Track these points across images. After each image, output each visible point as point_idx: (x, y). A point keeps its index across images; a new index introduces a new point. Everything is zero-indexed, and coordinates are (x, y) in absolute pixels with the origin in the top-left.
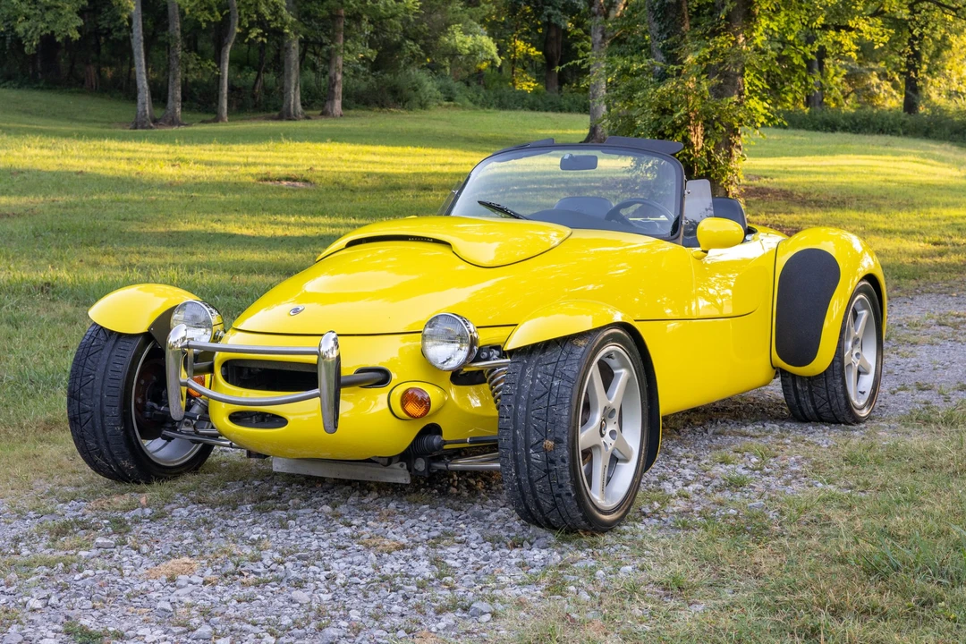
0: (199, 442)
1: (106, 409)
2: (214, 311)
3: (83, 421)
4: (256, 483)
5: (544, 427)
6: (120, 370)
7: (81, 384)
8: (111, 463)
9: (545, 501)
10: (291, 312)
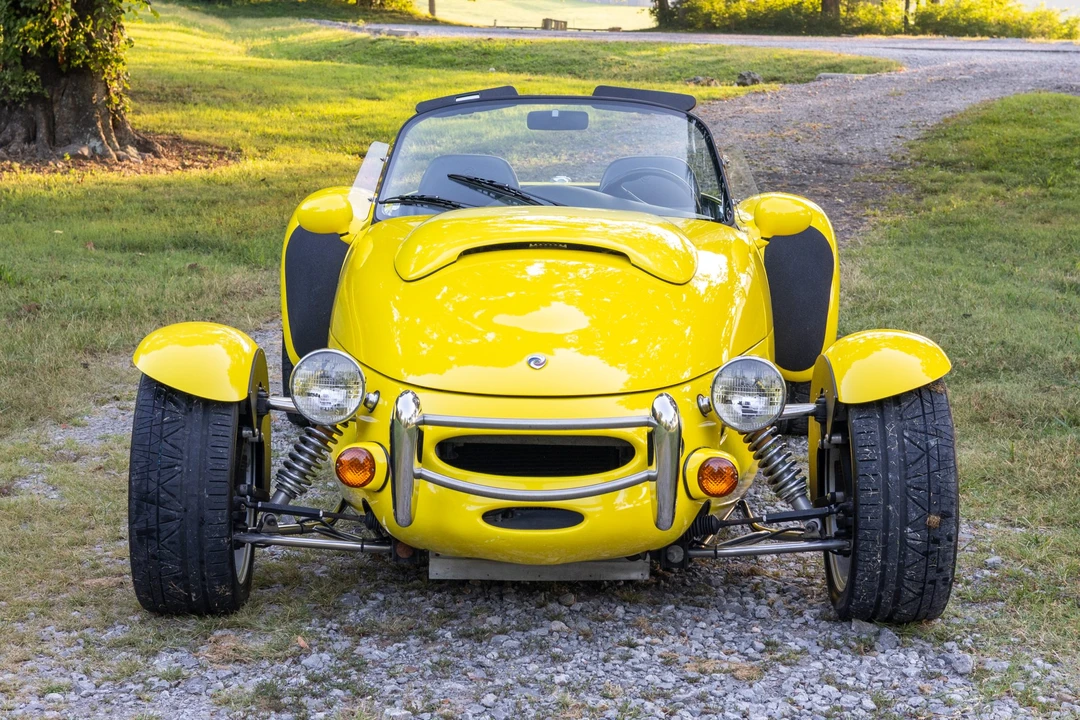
1: (208, 514)
3: (164, 534)
5: (927, 499)
6: (225, 456)
7: (159, 480)
8: (194, 591)
9: (910, 590)
10: (532, 364)
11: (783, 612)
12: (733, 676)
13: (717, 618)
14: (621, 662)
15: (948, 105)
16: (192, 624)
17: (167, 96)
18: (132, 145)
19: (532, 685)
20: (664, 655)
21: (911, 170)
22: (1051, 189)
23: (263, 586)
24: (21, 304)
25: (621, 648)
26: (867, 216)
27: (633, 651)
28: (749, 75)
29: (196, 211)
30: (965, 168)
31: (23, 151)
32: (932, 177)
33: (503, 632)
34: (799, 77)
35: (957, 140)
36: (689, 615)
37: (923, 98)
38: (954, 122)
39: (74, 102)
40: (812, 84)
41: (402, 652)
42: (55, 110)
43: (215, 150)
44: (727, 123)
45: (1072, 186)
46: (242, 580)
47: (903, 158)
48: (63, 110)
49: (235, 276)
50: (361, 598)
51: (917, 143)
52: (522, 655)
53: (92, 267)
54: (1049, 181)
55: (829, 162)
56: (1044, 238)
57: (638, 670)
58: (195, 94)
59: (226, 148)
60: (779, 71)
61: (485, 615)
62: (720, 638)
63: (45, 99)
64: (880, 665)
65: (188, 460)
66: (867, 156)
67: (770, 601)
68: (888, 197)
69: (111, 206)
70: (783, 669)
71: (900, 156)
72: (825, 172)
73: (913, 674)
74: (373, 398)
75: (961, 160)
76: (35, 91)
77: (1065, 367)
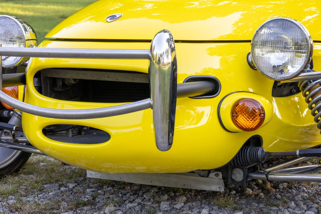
0: (18, 149)
2: (28, 28)
4: (71, 186)
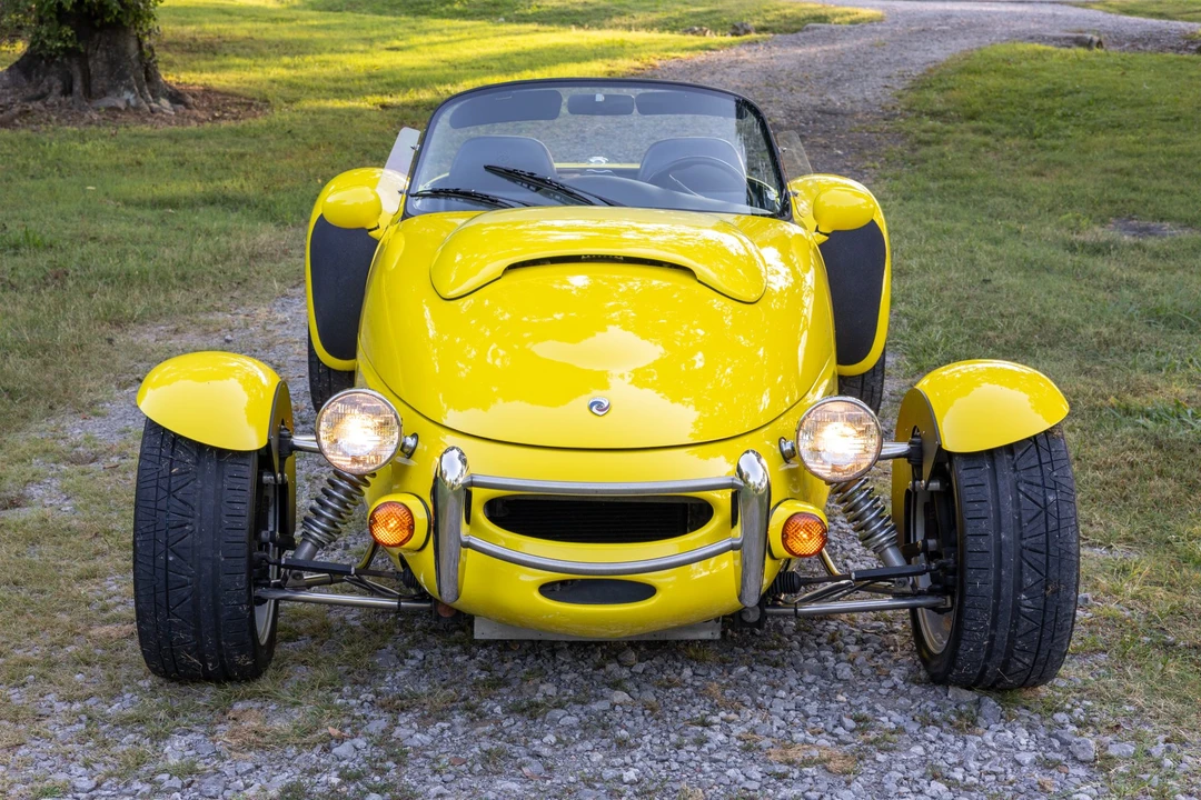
1: (224, 579)
3: (174, 602)
5: (1044, 562)
6: (243, 513)
7: (167, 542)
8: (210, 661)
9: (1020, 661)
10: (594, 409)
11: (867, 671)
12: (825, 768)
13: (796, 683)
14: (695, 748)
15: (930, 55)
16: (209, 694)
17: (198, 46)
18: (164, 96)
19: (598, 785)
20: (744, 737)
21: (902, 120)
22: (1038, 140)
23: (288, 639)
24: (48, 270)
25: (694, 728)
26: (867, 168)
27: (708, 733)
28: (742, 25)
29: (224, 165)
30: (952, 118)
31: (60, 103)
32: (923, 127)
33: (560, 706)
34: (787, 26)
35: (943, 90)
36: (764, 679)
37: (906, 48)
38: (937, 72)
39: (108, 56)
40: (800, 34)
41: (447, 733)
42: (90, 63)
43: (243, 100)
44: (724, 73)
45: (1059, 137)
46: (263, 641)
47: (894, 108)
48: (97, 64)
49: (262, 236)
50: (398, 657)
51: (904, 93)
52: (583, 738)
53: (123, 228)
54: (1035, 132)
55: (823, 112)
56: (1044, 194)
57: (716, 761)
58: (225, 45)
59: (254, 99)
60: (767, 21)
61: (538, 680)
62: (803, 712)
63: (80, 53)
64: (988, 747)
65: (201, 518)
66: (859, 106)
67: (850, 656)
68: (884, 149)
69: (143, 159)
70: (881, 757)
71: (890, 106)
72: (822, 122)
73: (1027, 761)
74: (410, 442)
75: (949, 110)
76: (70, 46)
77: (1099, 342)
